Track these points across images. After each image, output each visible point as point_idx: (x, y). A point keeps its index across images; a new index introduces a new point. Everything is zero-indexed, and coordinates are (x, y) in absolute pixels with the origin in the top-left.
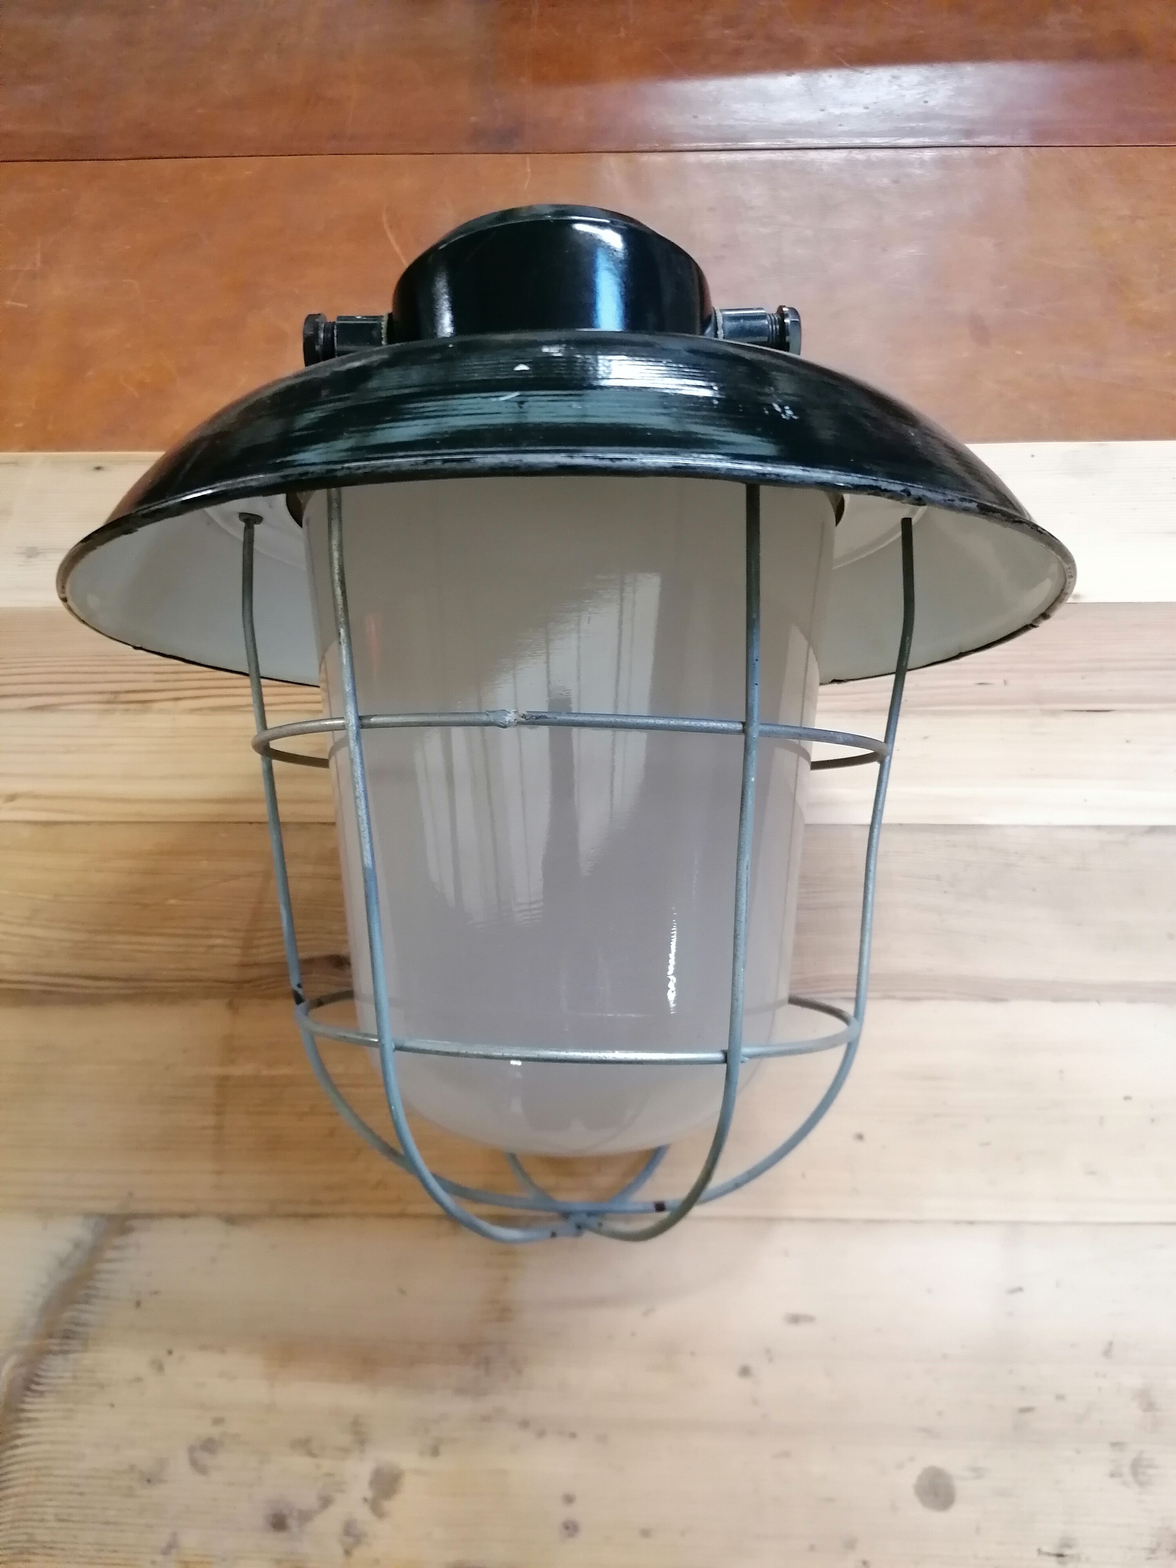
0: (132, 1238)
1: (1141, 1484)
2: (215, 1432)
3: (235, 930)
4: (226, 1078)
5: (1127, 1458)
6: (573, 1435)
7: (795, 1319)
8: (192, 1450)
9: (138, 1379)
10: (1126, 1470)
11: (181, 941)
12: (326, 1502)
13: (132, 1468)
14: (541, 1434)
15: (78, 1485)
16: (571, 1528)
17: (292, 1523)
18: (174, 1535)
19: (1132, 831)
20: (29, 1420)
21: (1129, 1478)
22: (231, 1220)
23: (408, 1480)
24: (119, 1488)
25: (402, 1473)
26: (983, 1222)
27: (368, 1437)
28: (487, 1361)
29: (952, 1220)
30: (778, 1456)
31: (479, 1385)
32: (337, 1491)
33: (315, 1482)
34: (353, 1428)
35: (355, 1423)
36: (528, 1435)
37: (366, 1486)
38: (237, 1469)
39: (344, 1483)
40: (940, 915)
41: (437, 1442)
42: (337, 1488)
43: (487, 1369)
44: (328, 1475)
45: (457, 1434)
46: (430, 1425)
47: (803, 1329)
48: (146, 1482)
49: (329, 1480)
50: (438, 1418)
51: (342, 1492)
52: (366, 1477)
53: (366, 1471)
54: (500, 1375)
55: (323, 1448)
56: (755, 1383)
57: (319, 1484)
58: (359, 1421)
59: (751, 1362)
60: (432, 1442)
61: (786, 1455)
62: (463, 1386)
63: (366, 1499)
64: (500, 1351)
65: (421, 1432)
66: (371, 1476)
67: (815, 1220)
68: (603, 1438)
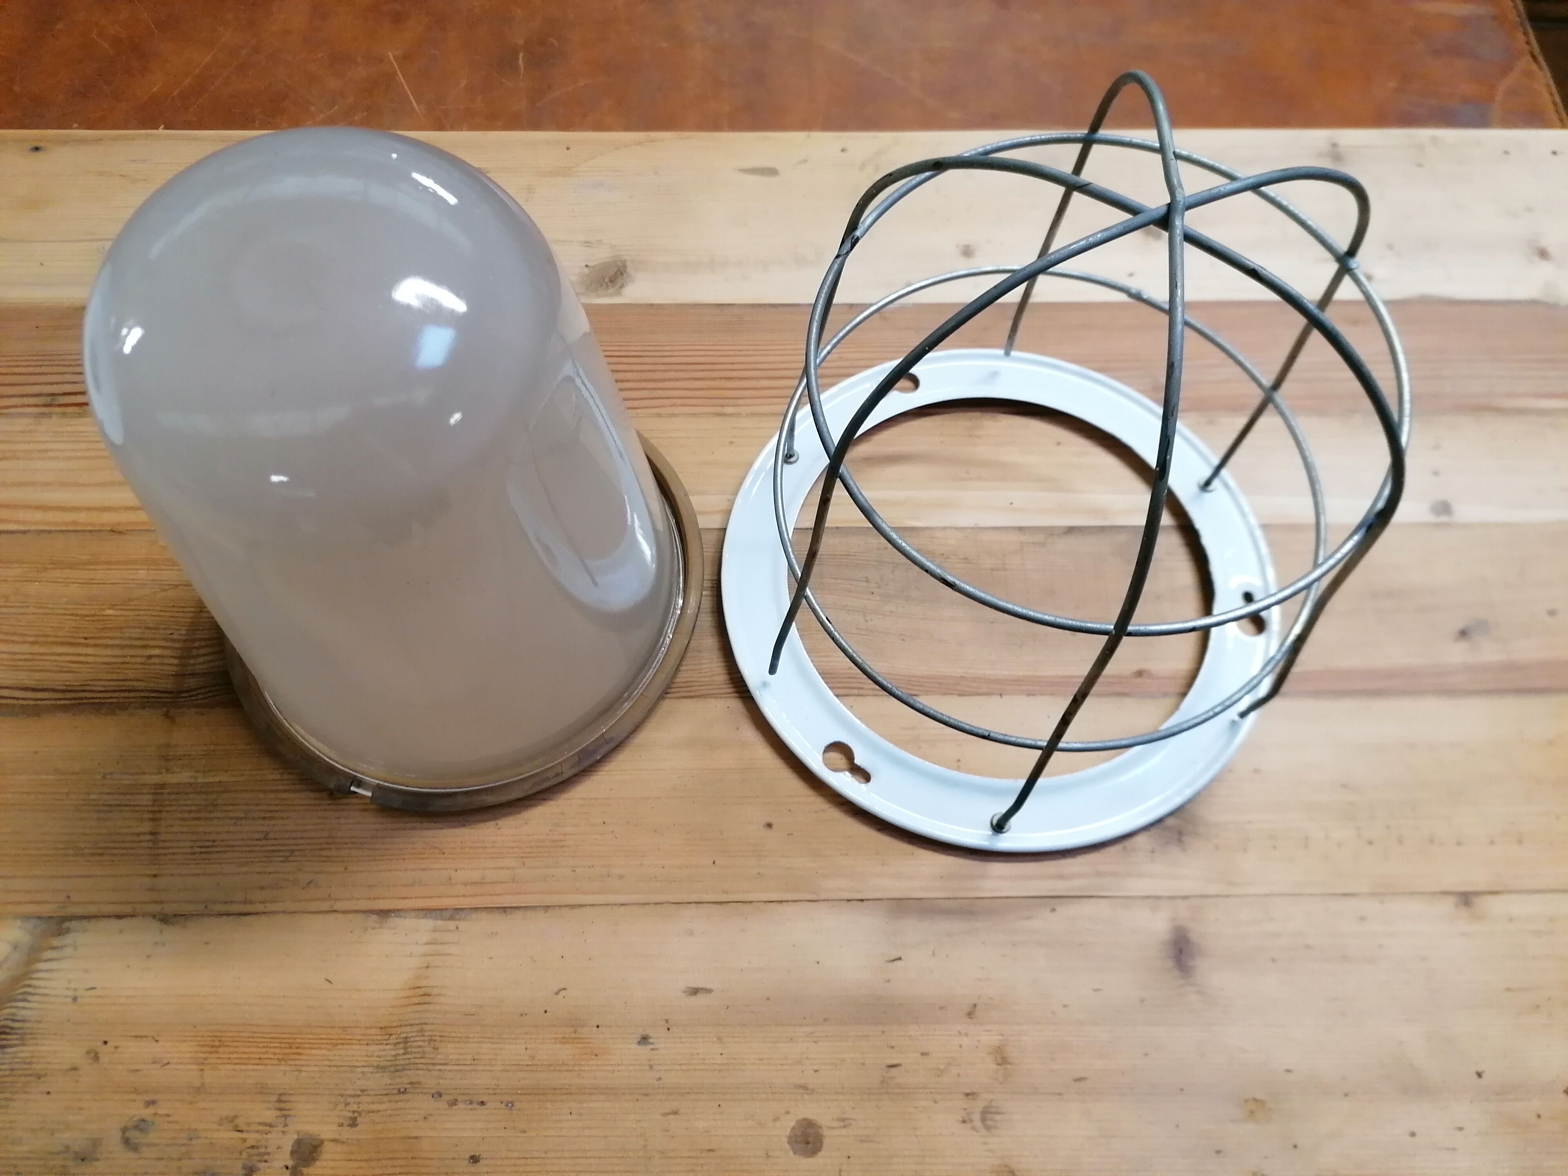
0: (68, 939)
1: (988, 1128)
2: (147, 1113)
3: (173, 640)
4: (163, 786)
5: (978, 1106)
6: (482, 1103)
7: (695, 991)
8: (125, 1130)
9: (75, 1069)
10: (977, 1117)
11: (117, 652)
12: (250, 1171)
13: (67, 1148)
14: (454, 1103)
15: (15, 1166)
19: (1050, 532)
21: (978, 1123)
22: (166, 919)
23: (328, 1147)
24: (54, 1167)
25: (322, 1142)
26: (872, 900)
27: (292, 1113)
28: (406, 1040)
29: (845, 898)
30: (668, 1114)
31: (398, 1063)
32: (261, 1161)
33: (241, 1153)
34: (277, 1105)
35: (279, 1101)
36: (442, 1104)
37: (287, 1155)
38: (167, 1145)
39: (269, 1154)
40: (864, 615)
41: (356, 1114)
42: (259, 1158)
43: (405, 1049)
44: (252, 1147)
45: (375, 1107)
46: (350, 1100)
47: (700, 1000)
48: (80, 1161)
49: (254, 1151)
50: (358, 1093)
51: (266, 1161)
52: (288, 1148)
53: (288, 1143)
54: (418, 1053)
55: (249, 1124)
56: (652, 1049)
57: (244, 1155)
58: (284, 1098)
59: (650, 1032)
60: (351, 1115)
61: (675, 1113)
62: (382, 1064)
63: (287, 1168)
64: (418, 1031)
65: (341, 1106)
66: (292, 1146)
67: (720, 903)
68: (509, 1105)
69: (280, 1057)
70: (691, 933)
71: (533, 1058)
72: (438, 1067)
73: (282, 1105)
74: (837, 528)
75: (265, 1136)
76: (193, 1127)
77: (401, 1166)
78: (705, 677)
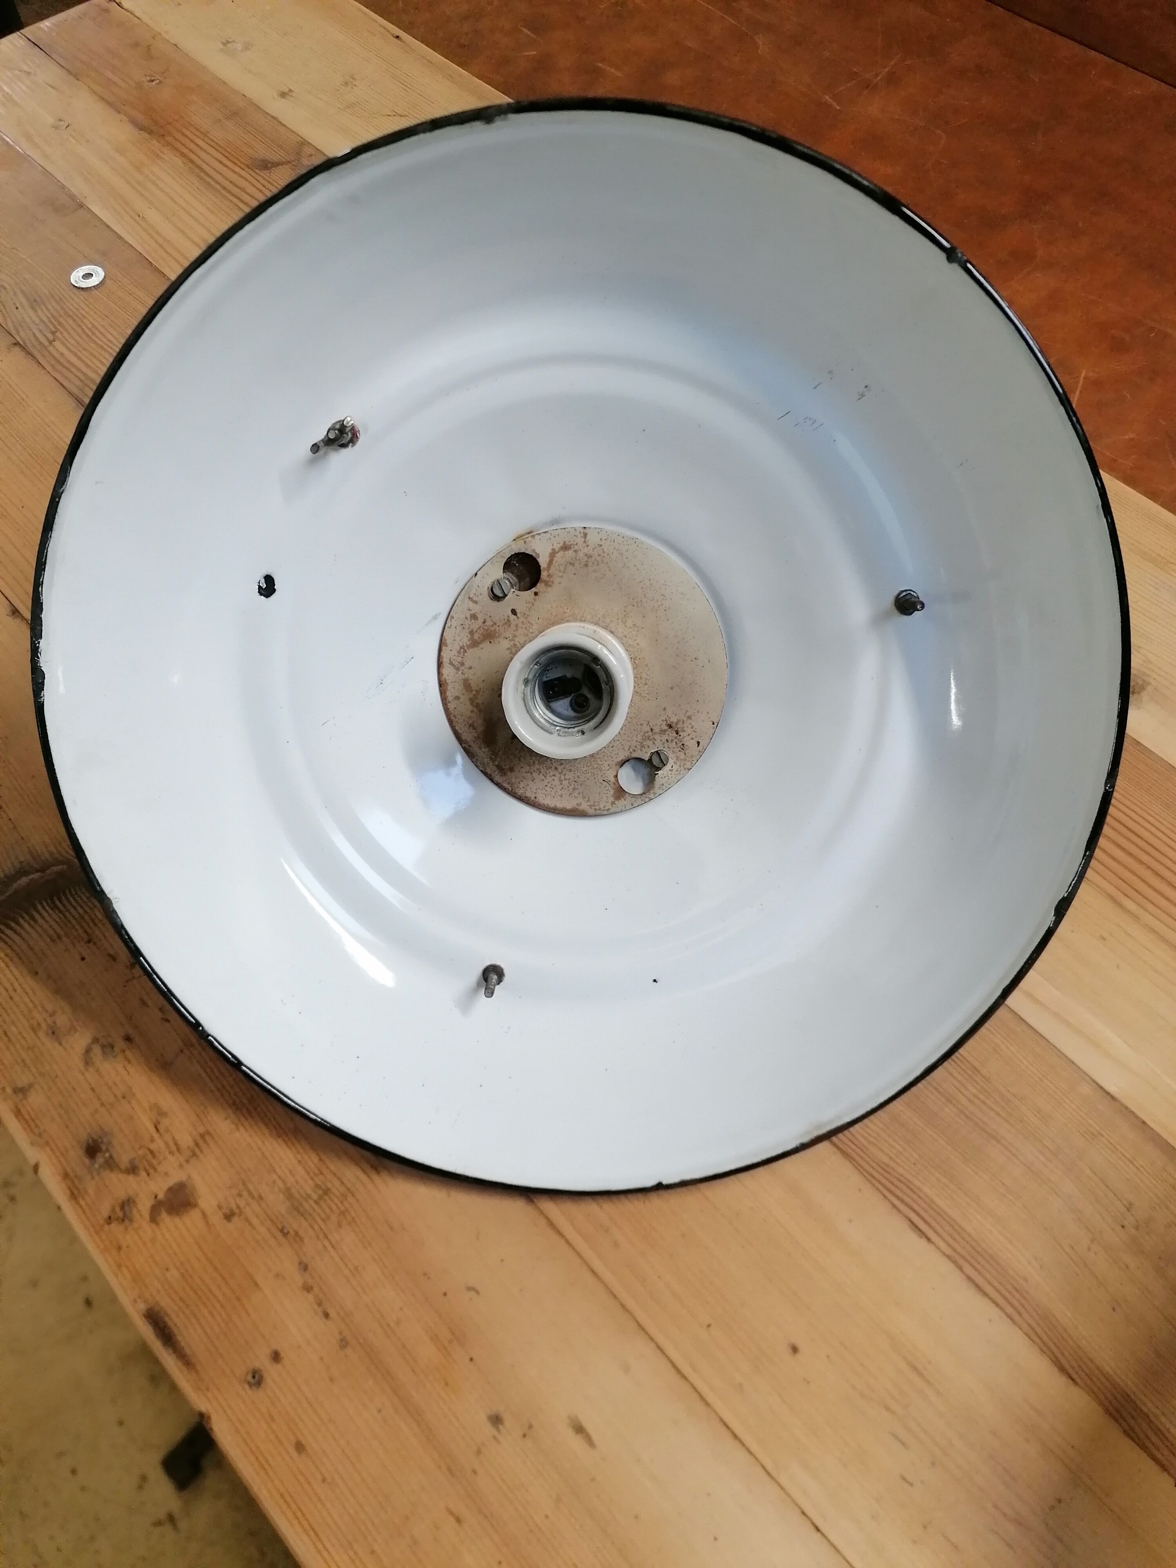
2: (121, 1044)
6: (326, 1315)
7: (579, 1429)
8: (97, 1040)
9: (114, 961)
12: (133, 1170)
13: (54, 1013)
14: (308, 1288)
16: (256, 1379)
17: (100, 1159)
18: (31, 1086)
20: (33, 918)
23: (194, 1215)
24: (34, 1018)
25: (195, 1205)
26: (829, 1541)
27: (201, 1156)
28: (327, 1191)
29: (802, 1506)
30: (451, 1513)
31: (304, 1203)
32: (146, 1170)
33: (141, 1148)
34: (198, 1138)
35: (202, 1136)
36: (298, 1279)
37: (165, 1187)
38: (107, 1084)
39: (155, 1169)
40: (1092, 1241)
41: (237, 1211)
42: (148, 1167)
43: (320, 1198)
44: (152, 1152)
45: (255, 1221)
46: (245, 1193)
47: (576, 1443)
48: (51, 1032)
49: (149, 1157)
50: (256, 1195)
51: (148, 1174)
52: (172, 1181)
53: (176, 1177)
54: (325, 1213)
55: (167, 1131)
56: (494, 1437)
57: (141, 1152)
58: (207, 1137)
59: (508, 1419)
60: (234, 1207)
61: (458, 1520)
62: (294, 1191)
63: (156, 1197)
64: (342, 1195)
65: (234, 1191)
66: (175, 1184)
67: (678, 1371)
68: (344, 1343)
69: (238, 1101)
70: (627, 1369)
71: (398, 1322)
72: (327, 1243)
73: (200, 1142)
74: (1144, 1123)
75: (167, 1153)
76: (134, 1090)
77: (224, 1294)
78: (865, 1138)
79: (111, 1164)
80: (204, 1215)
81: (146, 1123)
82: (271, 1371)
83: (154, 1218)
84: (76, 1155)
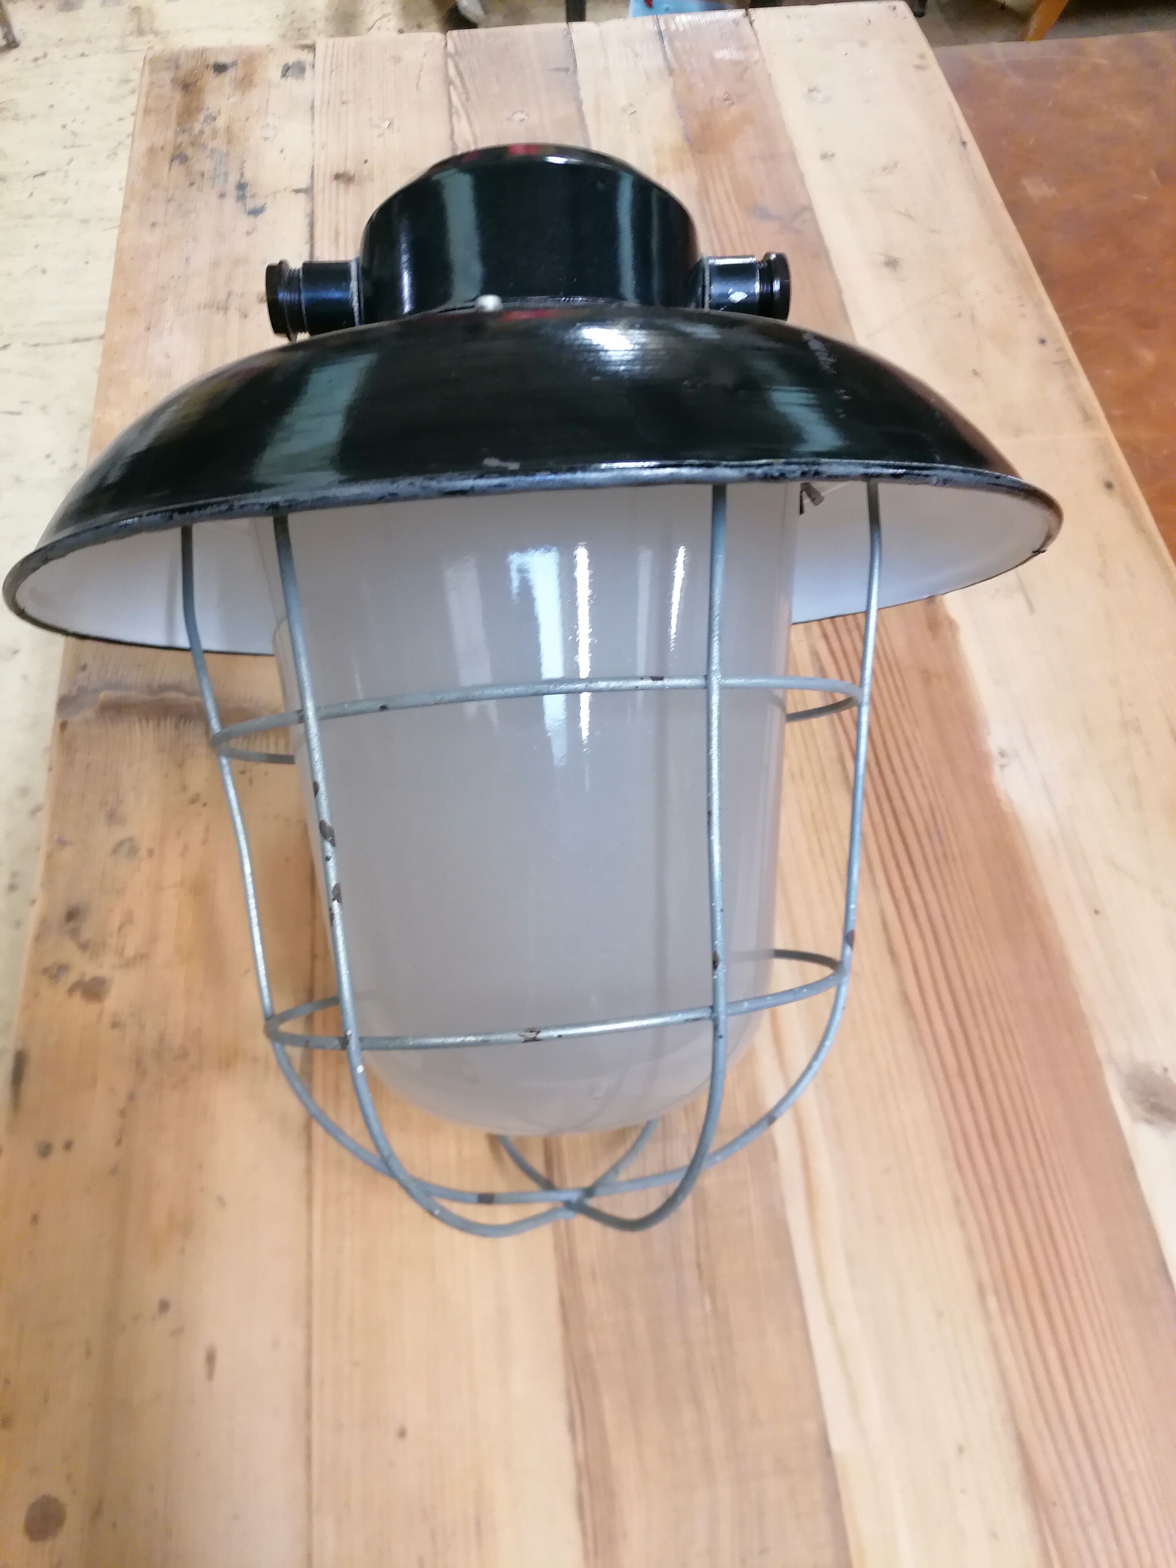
2: (143, 853)
6: (119, 1142)
7: (211, 1359)
8: (131, 840)
9: (185, 791)
12: (84, 947)
13: (121, 802)
14: (123, 1114)
16: (45, 1150)
17: (72, 925)
18: (71, 843)
23: (92, 1008)
25: (101, 1001)
27: (131, 969)
30: (88, 1344)
31: (166, 1053)
32: (91, 953)
33: (101, 935)
34: (138, 955)
35: (142, 956)
36: (122, 1103)
37: (94, 974)
38: (114, 874)
39: (97, 957)
41: (122, 1025)
42: (94, 952)
43: (179, 1056)
44: (104, 943)
45: (127, 1040)
46: (137, 1016)
47: (199, 1367)
48: (110, 814)
49: (101, 946)
50: (142, 1023)
51: (91, 957)
52: (100, 973)
53: (105, 972)
54: (173, 1070)
55: (125, 935)
56: (154, 1317)
57: (98, 938)
58: (144, 959)
59: (171, 1312)
60: (123, 1021)
61: (88, 1353)
62: (166, 1038)
63: (83, 977)
65: (131, 1011)
66: (100, 976)
68: (114, 1171)
70: (275, 1345)
71: (158, 1185)
72: (158, 1092)
73: (138, 959)
75: (113, 951)
76: (127, 892)
79: (74, 934)
80: (101, 1014)
81: (116, 920)
82: (58, 1153)
83: (71, 991)
84: (61, 911)
